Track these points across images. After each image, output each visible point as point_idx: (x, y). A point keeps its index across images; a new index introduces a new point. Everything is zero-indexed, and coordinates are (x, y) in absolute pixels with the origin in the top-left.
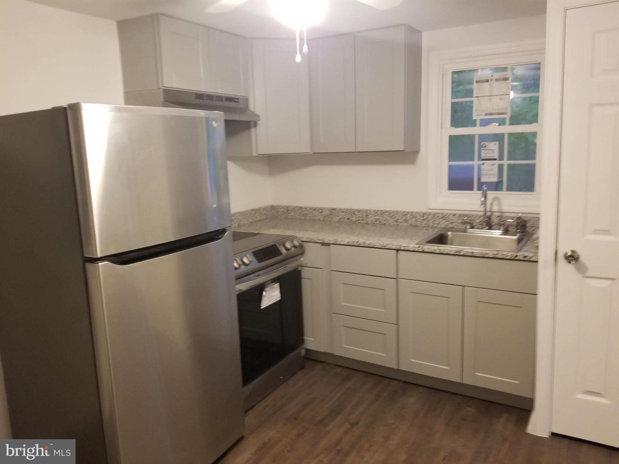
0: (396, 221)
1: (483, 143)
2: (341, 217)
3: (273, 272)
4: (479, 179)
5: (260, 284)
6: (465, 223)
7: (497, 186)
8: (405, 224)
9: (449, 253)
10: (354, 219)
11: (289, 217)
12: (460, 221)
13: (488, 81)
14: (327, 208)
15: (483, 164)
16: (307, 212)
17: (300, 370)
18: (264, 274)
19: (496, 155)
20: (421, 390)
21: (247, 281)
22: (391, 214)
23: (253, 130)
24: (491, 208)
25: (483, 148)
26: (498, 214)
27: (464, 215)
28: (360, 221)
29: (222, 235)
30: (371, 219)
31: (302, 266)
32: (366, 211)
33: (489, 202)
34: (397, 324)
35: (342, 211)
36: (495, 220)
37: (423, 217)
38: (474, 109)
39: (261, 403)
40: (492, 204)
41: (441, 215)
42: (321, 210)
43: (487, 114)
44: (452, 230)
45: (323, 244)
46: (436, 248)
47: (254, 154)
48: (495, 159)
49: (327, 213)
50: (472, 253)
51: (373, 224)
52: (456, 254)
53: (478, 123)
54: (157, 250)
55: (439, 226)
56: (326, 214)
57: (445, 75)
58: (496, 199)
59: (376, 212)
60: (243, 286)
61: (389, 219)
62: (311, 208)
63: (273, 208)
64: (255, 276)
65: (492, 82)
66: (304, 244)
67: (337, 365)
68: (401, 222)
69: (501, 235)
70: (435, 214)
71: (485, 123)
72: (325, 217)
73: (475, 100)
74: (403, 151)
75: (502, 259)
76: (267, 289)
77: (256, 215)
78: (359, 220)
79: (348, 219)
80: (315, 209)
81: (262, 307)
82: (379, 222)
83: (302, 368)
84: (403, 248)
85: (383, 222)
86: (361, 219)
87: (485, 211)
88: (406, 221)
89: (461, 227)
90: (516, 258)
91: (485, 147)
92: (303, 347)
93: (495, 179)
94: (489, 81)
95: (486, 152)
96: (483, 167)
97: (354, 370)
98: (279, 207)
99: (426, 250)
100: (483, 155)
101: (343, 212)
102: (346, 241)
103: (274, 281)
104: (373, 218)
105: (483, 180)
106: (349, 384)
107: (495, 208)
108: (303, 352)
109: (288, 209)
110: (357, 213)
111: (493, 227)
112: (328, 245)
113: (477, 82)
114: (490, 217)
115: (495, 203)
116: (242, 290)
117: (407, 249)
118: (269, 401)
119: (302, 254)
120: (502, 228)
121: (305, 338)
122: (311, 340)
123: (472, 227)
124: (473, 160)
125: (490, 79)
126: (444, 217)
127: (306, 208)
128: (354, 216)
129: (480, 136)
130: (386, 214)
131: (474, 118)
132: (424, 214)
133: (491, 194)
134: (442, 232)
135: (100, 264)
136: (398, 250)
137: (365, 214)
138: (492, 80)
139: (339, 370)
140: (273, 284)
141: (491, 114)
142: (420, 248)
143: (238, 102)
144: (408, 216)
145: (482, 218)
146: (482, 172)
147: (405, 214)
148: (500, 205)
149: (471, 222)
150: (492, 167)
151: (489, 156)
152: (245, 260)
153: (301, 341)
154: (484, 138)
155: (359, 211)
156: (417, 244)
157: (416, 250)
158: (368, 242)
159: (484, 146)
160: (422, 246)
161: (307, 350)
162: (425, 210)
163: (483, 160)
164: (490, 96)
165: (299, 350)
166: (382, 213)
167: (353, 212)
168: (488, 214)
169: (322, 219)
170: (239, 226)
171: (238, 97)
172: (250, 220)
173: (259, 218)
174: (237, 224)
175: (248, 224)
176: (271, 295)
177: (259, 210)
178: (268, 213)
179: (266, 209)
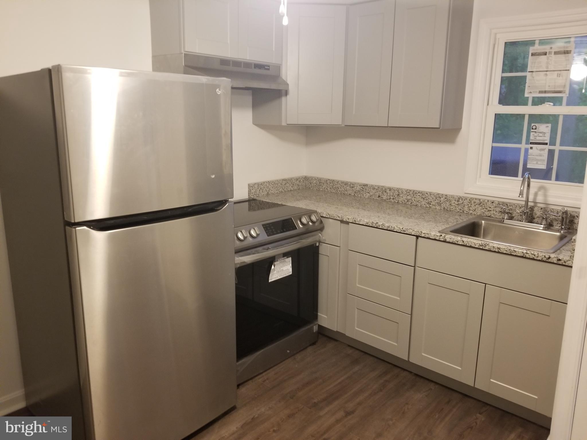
0: (429, 203)
1: (533, 124)
2: (371, 194)
3: (284, 246)
4: (525, 165)
5: (270, 257)
6: (504, 212)
7: (545, 175)
8: (438, 208)
9: (473, 245)
10: (385, 197)
11: (321, 189)
12: (498, 209)
13: (545, 54)
14: (358, 183)
15: (531, 148)
16: (339, 186)
17: (310, 345)
18: (274, 248)
19: (547, 139)
20: (432, 386)
21: (254, 254)
22: (423, 195)
23: (283, 99)
24: (535, 198)
25: (532, 130)
26: (542, 206)
27: (503, 204)
28: (391, 200)
29: (221, 207)
30: (403, 198)
31: (320, 242)
32: (398, 190)
33: (532, 191)
34: (411, 314)
35: (373, 187)
36: (538, 212)
37: (458, 201)
38: (527, 85)
39: (264, 374)
40: (536, 194)
41: (477, 201)
42: (352, 185)
43: (540, 92)
44: (489, 218)
45: (342, 221)
46: (459, 238)
47: (284, 124)
48: (546, 144)
50: (499, 248)
51: (405, 204)
52: (481, 247)
53: (530, 102)
54: (145, 218)
55: (473, 213)
56: (358, 189)
57: (496, 46)
58: (541, 188)
59: (408, 192)
60: (248, 259)
61: (422, 200)
62: (342, 182)
63: (306, 178)
64: (264, 249)
65: (550, 55)
66: (323, 219)
67: (349, 346)
68: (435, 205)
69: (543, 230)
70: (471, 200)
71: (538, 101)
72: (355, 192)
73: (528, 75)
74: (439, 128)
75: (533, 259)
76: (275, 263)
77: (288, 185)
79: (379, 196)
80: (346, 184)
81: (270, 281)
82: (410, 202)
83: (314, 344)
84: (423, 235)
85: (415, 203)
86: (392, 197)
87: (527, 201)
88: (439, 204)
89: (498, 216)
90: (550, 260)
91: (536, 129)
92: (316, 323)
93: (543, 167)
94: (548, 54)
95: (536, 135)
96: (530, 151)
97: (366, 353)
98: (312, 178)
99: (448, 240)
100: (532, 138)
101: (374, 189)
102: (365, 221)
103: (286, 255)
104: (405, 198)
105: (529, 166)
106: (356, 368)
107: (540, 199)
108: (315, 328)
109: (320, 181)
110: (388, 191)
111: (536, 220)
112: (347, 223)
113: (533, 55)
114: (532, 209)
115: (540, 193)
116: (247, 263)
117: (427, 236)
118: (271, 373)
119: (321, 229)
120: (544, 222)
121: (319, 314)
122: (325, 317)
123: (511, 218)
124: (520, 143)
125: (548, 51)
126: (481, 203)
127: (338, 182)
128: (385, 194)
129: (531, 116)
130: (419, 194)
131: (526, 95)
132: (460, 198)
133: (535, 183)
134: (476, 220)
135: (77, 228)
136: (417, 237)
137: (397, 193)
138: (550, 53)
139: (350, 351)
140: (286, 257)
141: (545, 92)
142: (441, 237)
143: (269, 69)
144: (442, 199)
145: (523, 209)
146: (529, 156)
147: (438, 196)
148: (545, 196)
149: (511, 212)
150: (542, 152)
151: (539, 139)
152: (253, 233)
153: (315, 317)
154: (535, 118)
155: (390, 189)
156: (439, 232)
157: (437, 238)
158: (387, 225)
159: (534, 127)
160: (443, 235)
161: (320, 327)
162: (462, 195)
163: (531, 143)
164: (547, 71)
165: (311, 325)
166: (415, 193)
167: (384, 190)
168: (530, 204)
169: (353, 194)
170: (268, 194)
171: (269, 64)
172: (280, 190)
173: (290, 188)
174: (266, 193)
175: (277, 193)
176: (281, 269)
177: (291, 180)
178: (300, 184)
179: (299, 180)
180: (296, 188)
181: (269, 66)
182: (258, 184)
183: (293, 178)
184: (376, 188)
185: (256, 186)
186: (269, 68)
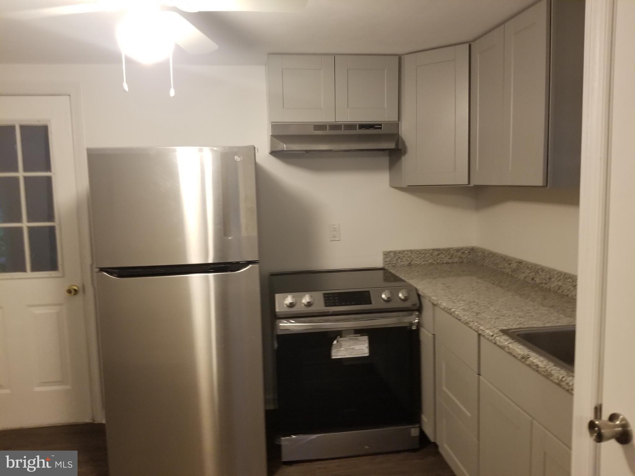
2: (526, 274)
10: (538, 280)
16: (499, 261)
23: (403, 158)
28: (544, 285)
31: (418, 325)
32: (549, 271)
45: (432, 303)
47: (404, 186)
49: (514, 265)
51: (556, 292)
56: (514, 267)
62: (502, 257)
63: (472, 250)
72: (512, 271)
76: (340, 339)
77: (442, 256)
78: (542, 283)
79: (533, 279)
80: (505, 259)
81: (333, 358)
82: (561, 290)
85: (566, 292)
86: (544, 281)
92: (417, 426)
101: (528, 268)
108: (414, 432)
110: (541, 272)
112: (434, 305)
127: (498, 256)
128: (538, 275)
140: (359, 335)
143: (380, 128)
155: (543, 269)
169: (510, 273)
171: (381, 122)
172: (430, 261)
173: (447, 260)
174: (407, 263)
175: (425, 264)
176: (352, 347)
177: (448, 250)
178: (464, 256)
179: (462, 251)
180: (456, 260)
181: (381, 125)
182: (395, 253)
183: (451, 248)
184: (530, 266)
185: (392, 254)
186: (380, 126)
